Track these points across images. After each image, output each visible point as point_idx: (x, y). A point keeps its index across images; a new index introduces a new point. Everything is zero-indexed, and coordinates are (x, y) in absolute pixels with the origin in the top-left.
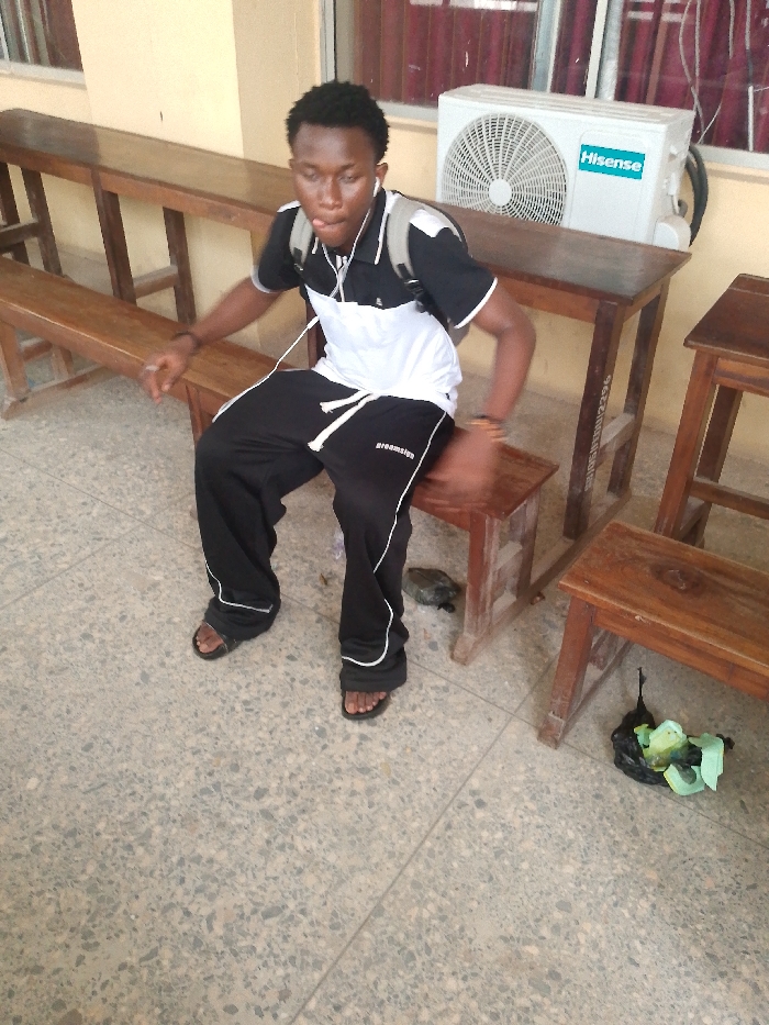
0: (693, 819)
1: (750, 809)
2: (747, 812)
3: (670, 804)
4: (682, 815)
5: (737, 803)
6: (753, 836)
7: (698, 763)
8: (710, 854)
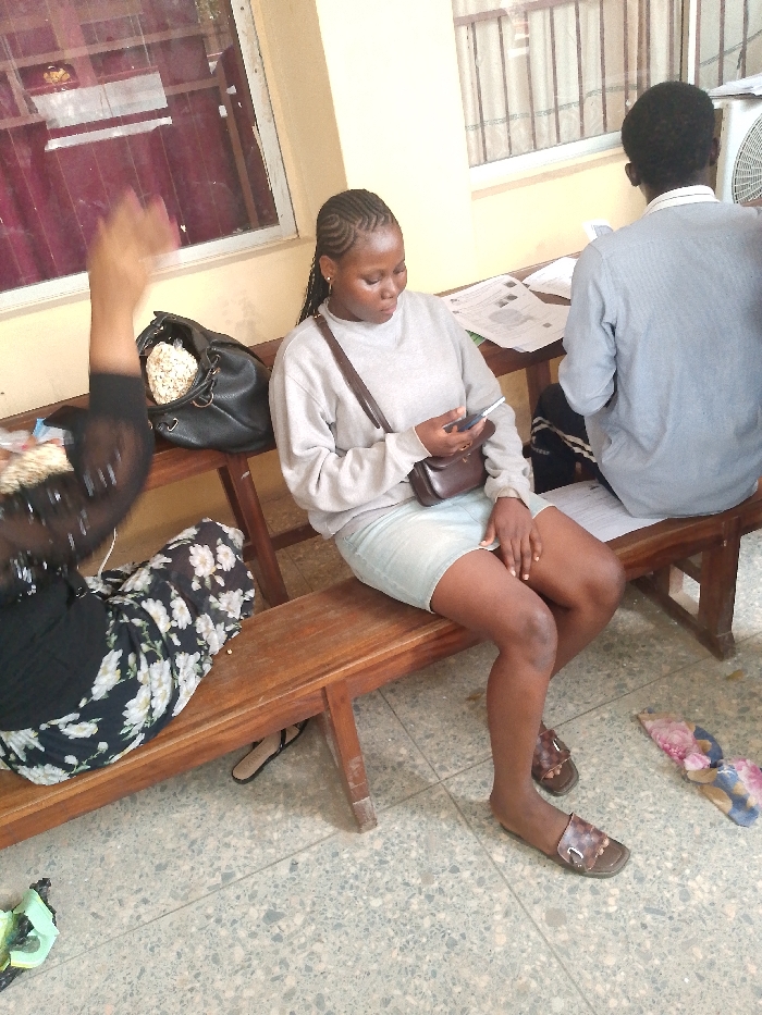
0: (65, 972)
1: (103, 914)
2: (102, 918)
3: (38, 982)
4: (54, 979)
5: (90, 919)
6: (119, 931)
7: (31, 927)
8: (96, 985)
